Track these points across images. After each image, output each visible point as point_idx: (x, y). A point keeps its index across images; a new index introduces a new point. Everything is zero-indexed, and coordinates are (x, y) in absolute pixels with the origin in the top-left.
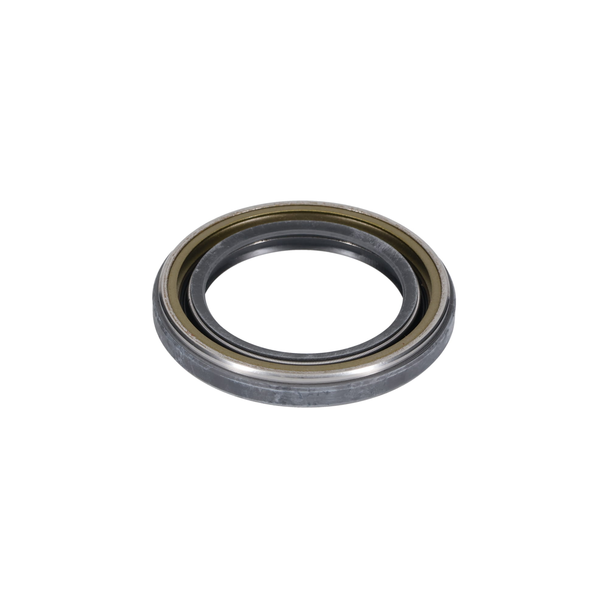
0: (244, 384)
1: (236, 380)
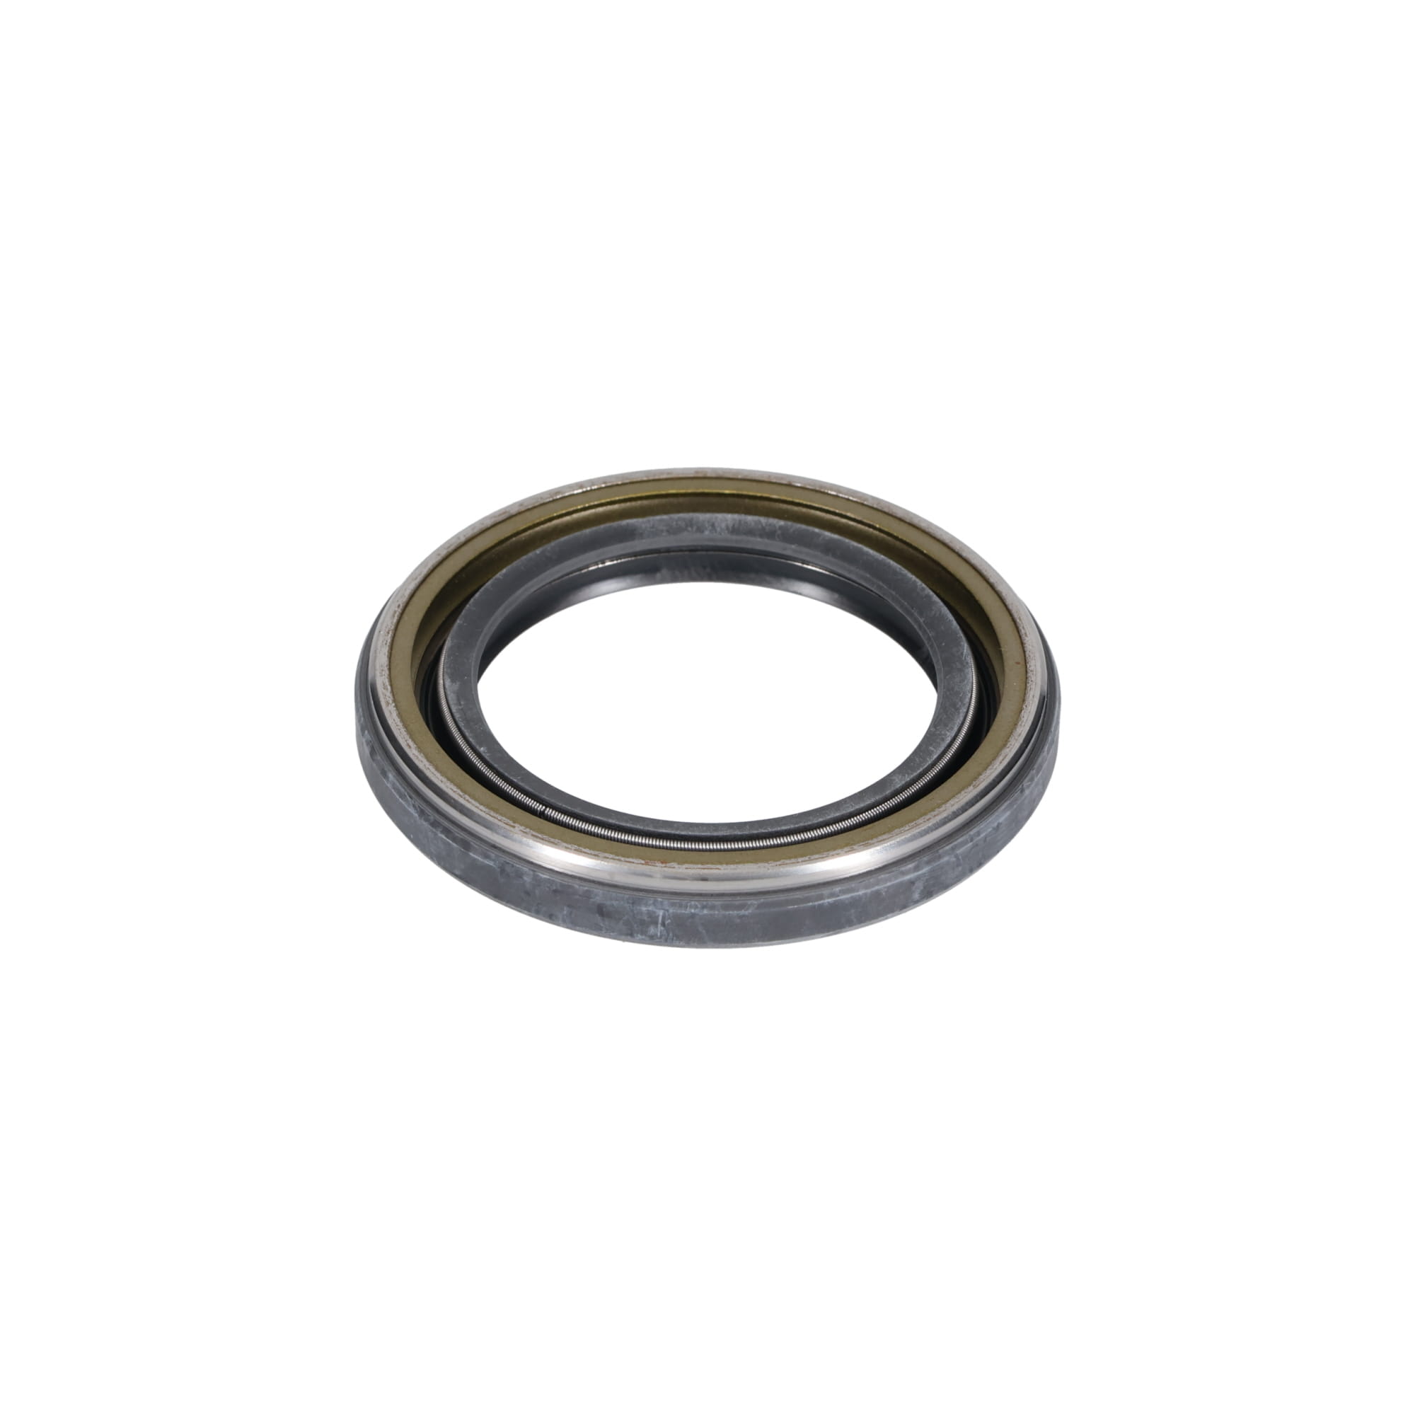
0: (847, 899)
1: (829, 898)
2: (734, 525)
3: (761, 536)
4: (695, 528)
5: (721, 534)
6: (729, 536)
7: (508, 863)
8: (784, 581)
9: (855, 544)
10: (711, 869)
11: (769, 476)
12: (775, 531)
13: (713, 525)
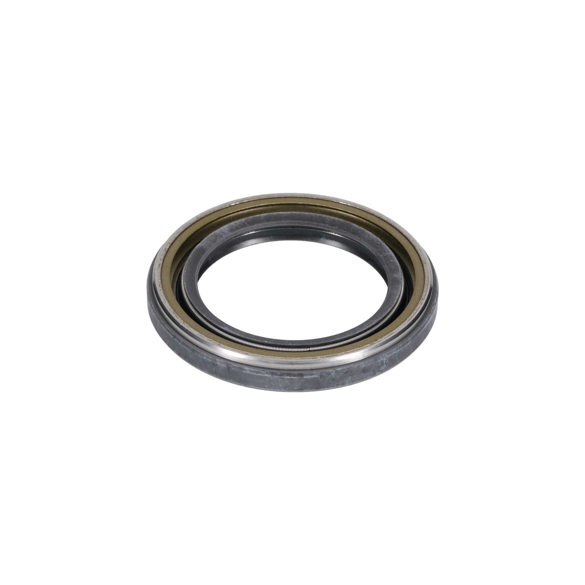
2: (229, 229)
3: (242, 227)
4: (219, 236)
5: (229, 234)
6: (232, 233)
7: (323, 372)
8: (243, 243)
9: (275, 213)
10: (392, 334)
11: (221, 207)
12: (244, 224)
13: (223, 232)
